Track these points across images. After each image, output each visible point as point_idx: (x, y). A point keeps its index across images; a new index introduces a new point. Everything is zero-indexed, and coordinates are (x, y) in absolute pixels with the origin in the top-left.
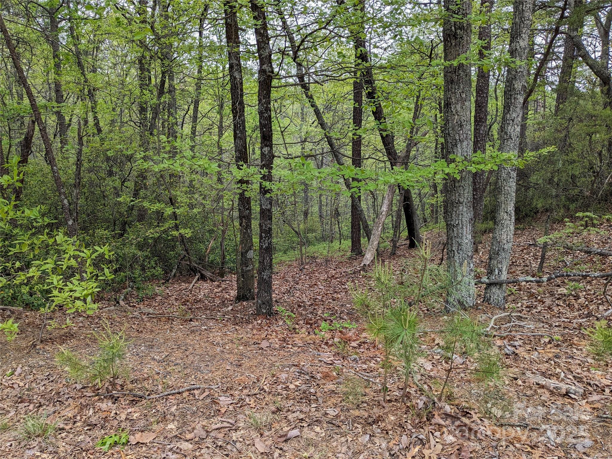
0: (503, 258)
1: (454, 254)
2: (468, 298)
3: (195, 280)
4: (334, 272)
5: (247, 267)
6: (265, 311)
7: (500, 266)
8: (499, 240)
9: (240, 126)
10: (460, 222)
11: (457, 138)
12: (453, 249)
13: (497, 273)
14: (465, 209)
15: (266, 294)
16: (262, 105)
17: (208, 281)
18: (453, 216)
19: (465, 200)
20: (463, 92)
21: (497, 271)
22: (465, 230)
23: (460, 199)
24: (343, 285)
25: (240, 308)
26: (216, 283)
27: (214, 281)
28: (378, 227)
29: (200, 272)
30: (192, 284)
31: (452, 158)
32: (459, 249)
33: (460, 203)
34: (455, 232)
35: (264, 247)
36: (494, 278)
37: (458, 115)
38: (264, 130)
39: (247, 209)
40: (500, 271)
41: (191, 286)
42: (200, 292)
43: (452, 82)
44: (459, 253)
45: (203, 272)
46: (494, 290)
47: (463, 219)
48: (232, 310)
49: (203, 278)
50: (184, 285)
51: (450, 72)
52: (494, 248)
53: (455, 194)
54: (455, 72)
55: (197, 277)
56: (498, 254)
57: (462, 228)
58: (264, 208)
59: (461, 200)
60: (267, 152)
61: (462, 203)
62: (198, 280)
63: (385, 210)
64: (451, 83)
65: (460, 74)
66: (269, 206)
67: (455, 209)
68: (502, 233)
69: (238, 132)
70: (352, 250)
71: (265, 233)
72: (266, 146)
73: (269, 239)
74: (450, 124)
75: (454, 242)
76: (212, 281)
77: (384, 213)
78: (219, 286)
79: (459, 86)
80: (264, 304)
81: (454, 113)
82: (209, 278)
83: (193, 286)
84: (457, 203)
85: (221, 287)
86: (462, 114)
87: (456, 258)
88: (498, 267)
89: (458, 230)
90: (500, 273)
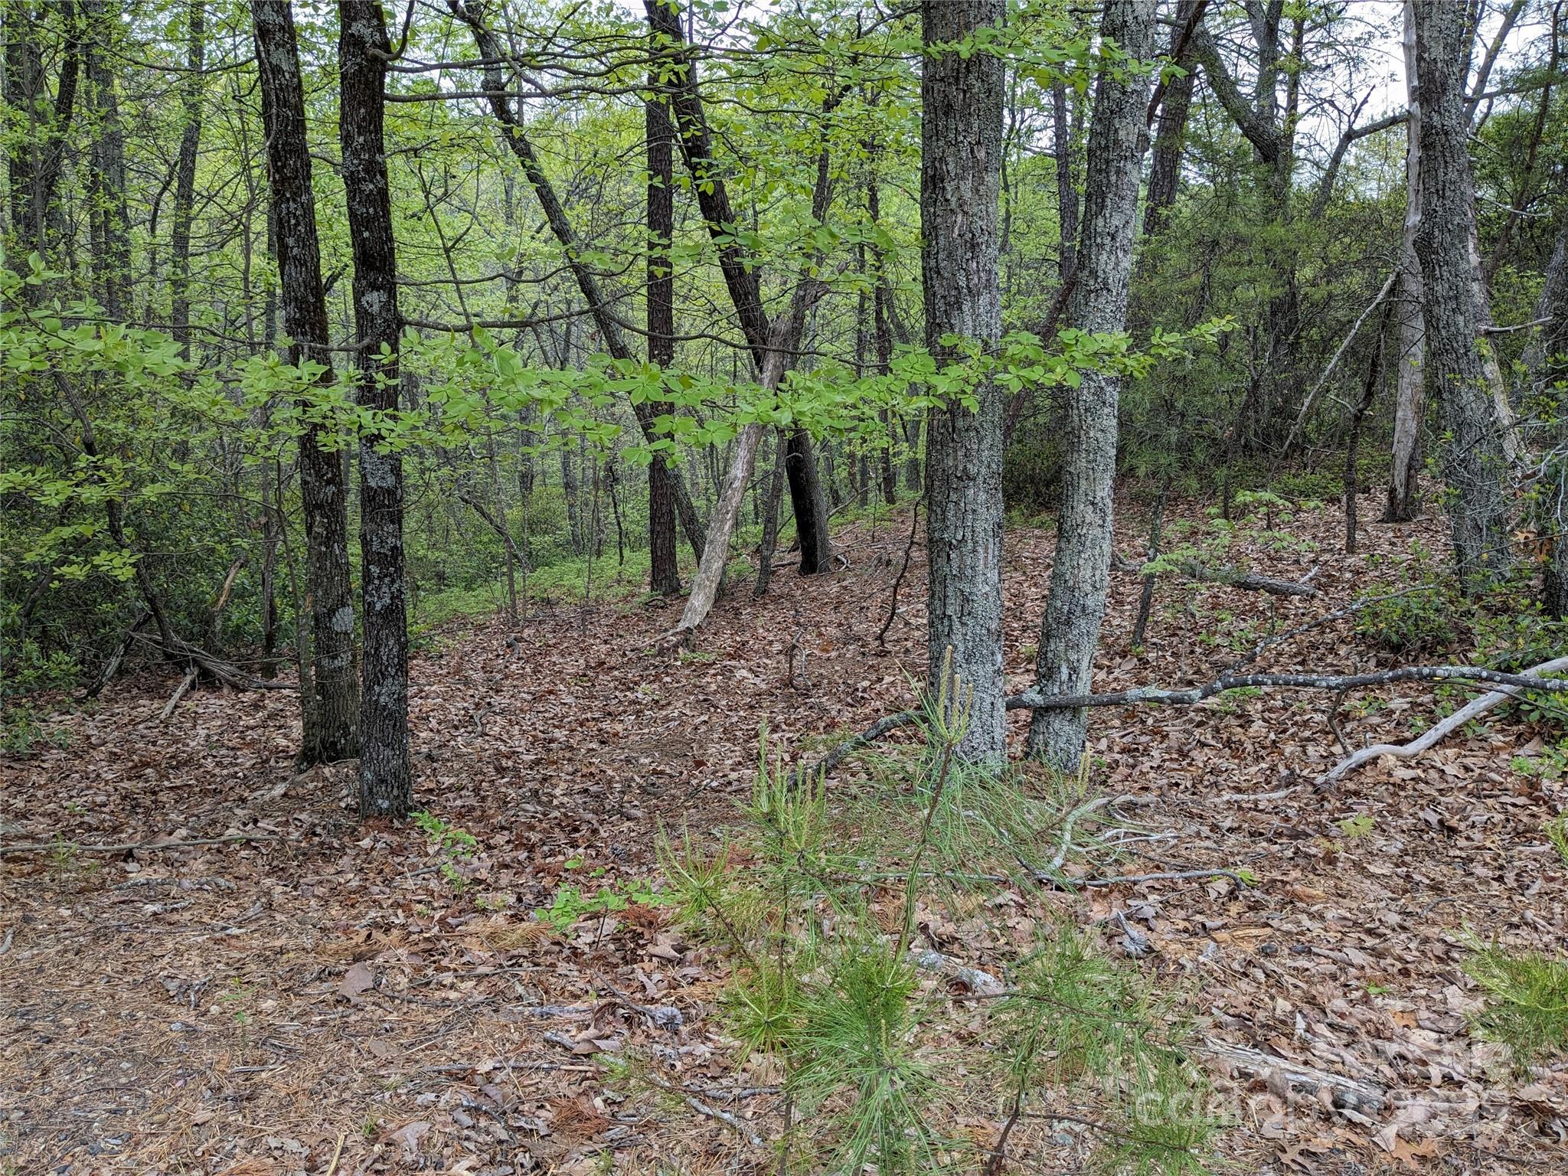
0: (1081, 635)
1: (950, 626)
2: (990, 753)
3: (180, 690)
4: (604, 648)
5: (334, 657)
6: (386, 805)
7: (1074, 657)
8: (1071, 583)
9: (297, 224)
10: (969, 535)
11: (962, 283)
12: (949, 613)
13: (1065, 677)
14: (982, 496)
15: (388, 752)
16: (356, 154)
17: (225, 691)
18: (950, 515)
19: (983, 471)
20: (979, 143)
21: (1065, 670)
22: (981, 556)
23: (969, 466)
24: (629, 689)
25: (311, 786)
26: (249, 697)
27: (244, 691)
28: (723, 522)
29: (196, 662)
30: (172, 702)
31: (947, 344)
32: (966, 612)
33: (969, 479)
34: (955, 564)
35: (378, 607)
36: (1056, 691)
37: (965, 213)
38: (366, 234)
39: (329, 482)
40: (1074, 670)
41: (168, 709)
42: (194, 727)
43: (948, 109)
44: (963, 624)
45: (208, 664)
46: (1057, 726)
47: (977, 524)
48: (285, 795)
49: (208, 681)
50: (146, 706)
51: (942, 80)
52: (1059, 604)
53: (955, 451)
54: (957, 79)
55: (188, 679)
56: (1068, 623)
57: (974, 551)
58: (373, 484)
59: (972, 470)
60: (376, 308)
61: (974, 479)
62: (193, 686)
63: (740, 475)
64: (946, 114)
65: (970, 87)
66: (390, 480)
67: (954, 497)
68: (1081, 562)
69: (291, 242)
70: (654, 583)
71: (379, 563)
72: (374, 287)
73: (393, 582)
74: (942, 241)
75: (950, 592)
76: (237, 688)
77: (737, 484)
78: (257, 706)
79: (969, 125)
80: (383, 781)
81: (954, 205)
82: (227, 681)
83: (176, 707)
84: (960, 479)
85: (264, 707)
86: (975, 210)
87: (957, 638)
88: (1068, 660)
89: (962, 556)
90: (1074, 678)
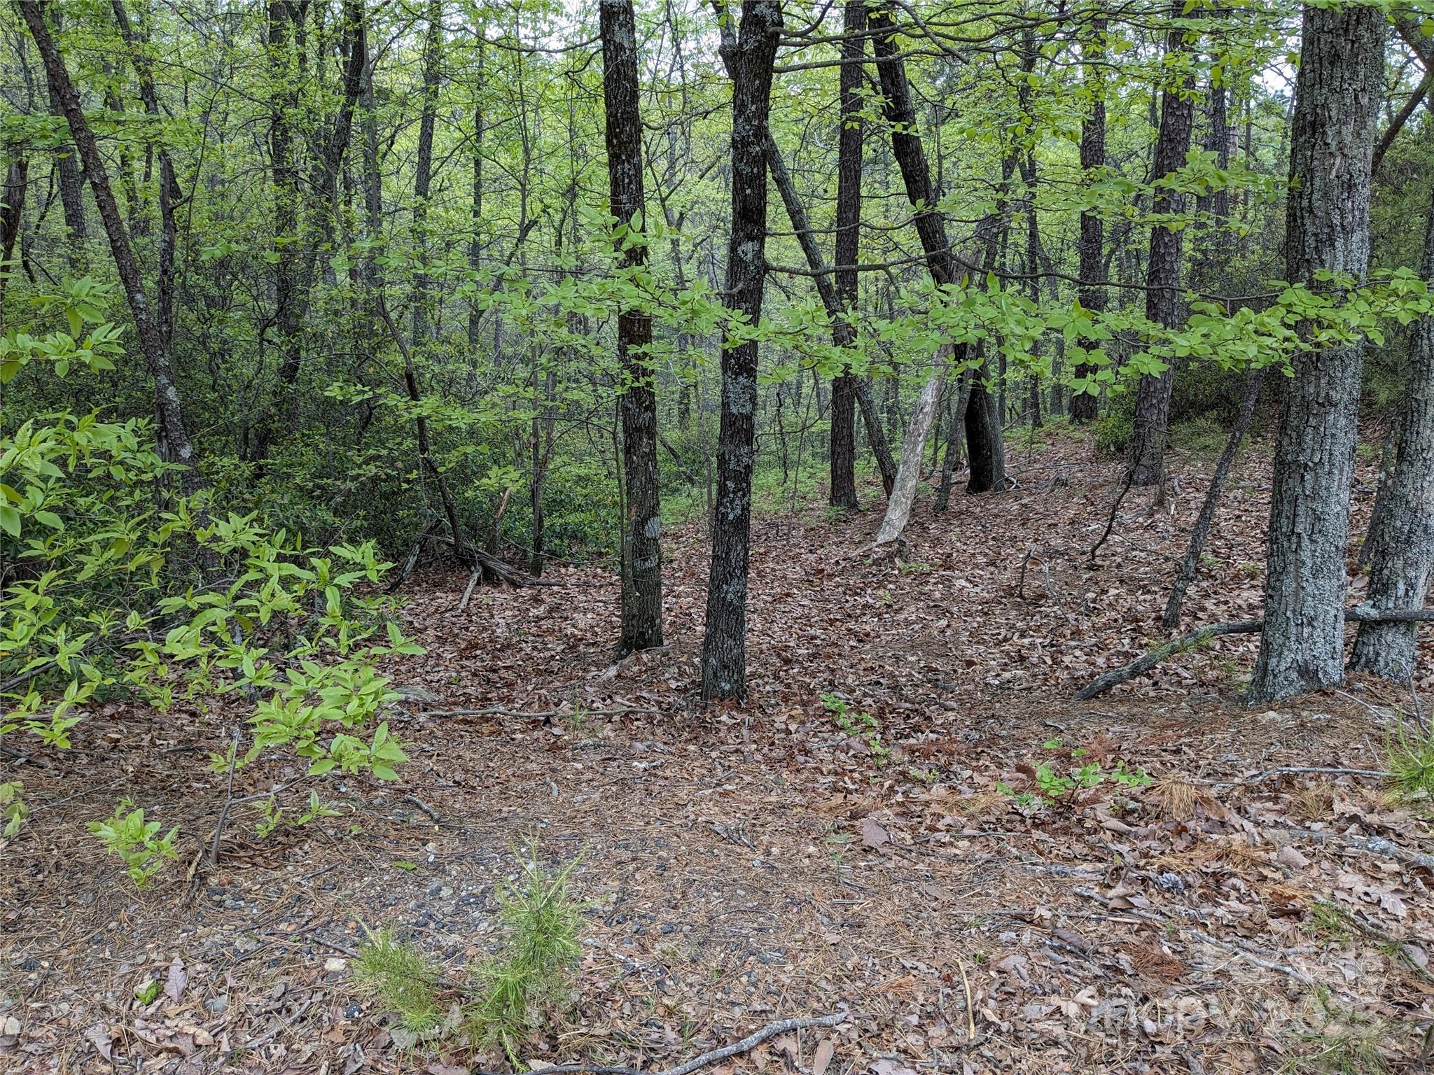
0: (1421, 553)
1: (1299, 544)
2: (1330, 662)
3: (472, 584)
5: (645, 560)
6: (728, 687)
7: (1412, 574)
8: (1413, 504)
10: (1326, 458)
11: (1337, 221)
12: (1298, 530)
13: (1401, 592)
14: (1342, 422)
15: (732, 642)
18: (1308, 439)
19: (1346, 397)
20: (1363, 90)
21: (1401, 586)
22: (1336, 478)
23: (1332, 393)
27: (520, 587)
29: (481, 563)
31: (1321, 278)
32: (1316, 529)
33: (1331, 404)
34: (1308, 486)
35: (731, 517)
36: (1391, 605)
37: (1344, 155)
38: (748, 191)
40: (1411, 586)
41: (465, 600)
42: (492, 616)
43: (1335, 58)
44: (1313, 541)
45: (490, 564)
46: (1389, 638)
47: (1336, 447)
48: (618, 676)
49: (489, 577)
51: (1330, 31)
52: (1399, 524)
53: (1318, 379)
54: (1346, 31)
55: (476, 575)
56: (1408, 541)
57: (1330, 473)
58: (734, 411)
59: (1335, 396)
60: (750, 256)
61: (1336, 406)
62: (478, 584)
64: (1332, 64)
65: (1360, 37)
66: (749, 407)
67: (1313, 422)
68: (1425, 484)
70: (834, 500)
71: (735, 480)
72: (750, 238)
73: (744, 495)
74: (1317, 182)
75: (1301, 510)
76: (515, 585)
79: (1355, 73)
80: (726, 667)
81: (1333, 148)
84: (1322, 405)
86: (1355, 152)
87: (1305, 555)
88: (1406, 577)
89: (1317, 476)
90: (1411, 594)
